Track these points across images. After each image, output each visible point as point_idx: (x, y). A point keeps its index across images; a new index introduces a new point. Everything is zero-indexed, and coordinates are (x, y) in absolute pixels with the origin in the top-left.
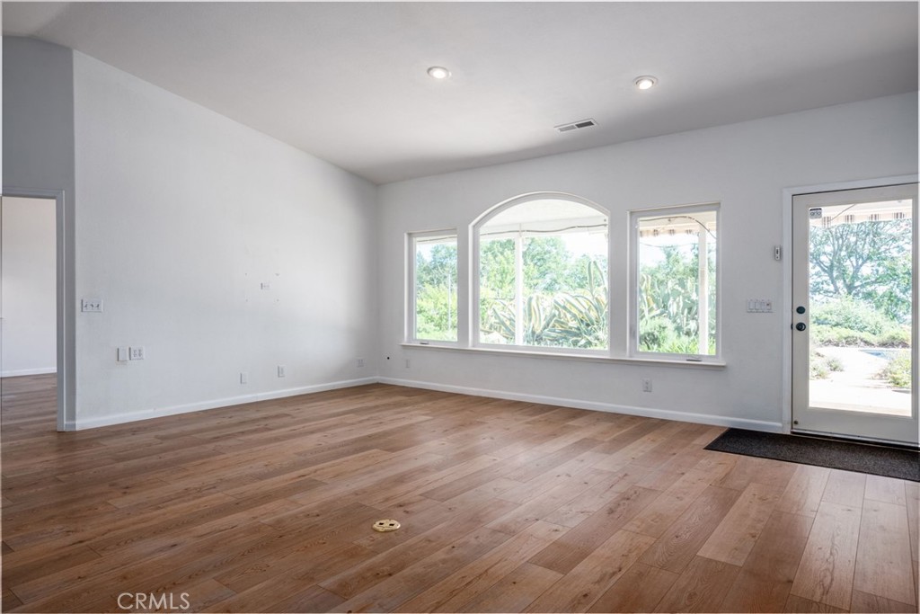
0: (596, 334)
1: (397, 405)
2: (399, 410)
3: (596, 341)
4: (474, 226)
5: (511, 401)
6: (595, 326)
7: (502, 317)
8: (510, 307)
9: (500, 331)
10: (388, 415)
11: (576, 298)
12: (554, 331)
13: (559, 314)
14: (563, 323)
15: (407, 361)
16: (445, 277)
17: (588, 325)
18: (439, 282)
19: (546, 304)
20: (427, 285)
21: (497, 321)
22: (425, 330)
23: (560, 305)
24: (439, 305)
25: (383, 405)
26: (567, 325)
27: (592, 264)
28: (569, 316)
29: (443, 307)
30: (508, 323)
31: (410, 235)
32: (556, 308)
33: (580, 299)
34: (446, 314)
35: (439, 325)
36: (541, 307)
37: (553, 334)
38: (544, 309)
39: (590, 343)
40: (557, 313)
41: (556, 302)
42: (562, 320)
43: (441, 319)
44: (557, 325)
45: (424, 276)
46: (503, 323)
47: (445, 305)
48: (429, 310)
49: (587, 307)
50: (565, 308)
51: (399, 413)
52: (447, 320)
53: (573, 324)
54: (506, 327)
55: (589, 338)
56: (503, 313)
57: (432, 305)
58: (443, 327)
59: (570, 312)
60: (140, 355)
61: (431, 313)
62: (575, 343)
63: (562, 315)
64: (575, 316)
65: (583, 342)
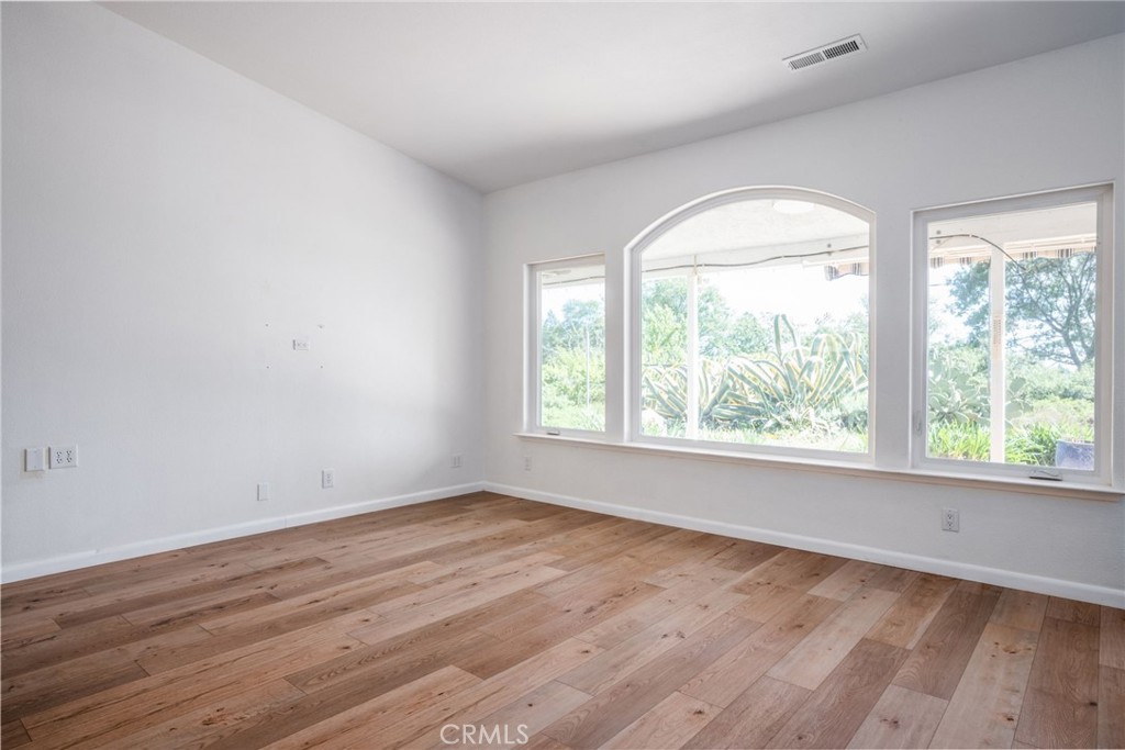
0: (788, 412)
1: (509, 539)
2: (509, 552)
3: (787, 423)
4: (632, 250)
5: (694, 532)
6: (786, 403)
7: (657, 389)
8: (668, 376)
9: (653, 407)
10: (489, 564)
11: (757, 363)
12: (727, 408)
13: (734, 386)
14: (739, 397)
15: (527, 460)
16: (581, 339)
17: (774, 401)
18: (573, 346)
19: (714, 372)
20: (558, 347)
21: (651, 394)
22: (556, 405)
23: (735, 374)
24: (574, 373)
25: (486, 539)
26: (746, 400)
27: (780, 318)
28: (746, 387)
29: (580, 375)
30: (665, 397)
31: (531, 267)
32: (730, 377)
33: (761, 364)
34: (584, 384)
35: (573, 398)
36: (708, 376)
37: (727, 412)
38: (713, 379)
39: (778, 425)
40: (731, 384)
41: (730, 369)
42: (737, 393)
43: (577, 389)
44: (730, 399)
45: (557, 339)
46: (659, 397)
47: (583, 372)
48: (563, 379)
49: (773, 376)
50: (742, 377)
51: (510, 559)
52: (585, 392)
53: (753, 399)
54: (662, 401)
55: (778, 418)
56: (658, 383)
57: (566, 373)
58: (580, 401)
59: (749, 383)
60: (69, 460)
61: (564, 382)
62: (758, 426)
63: (738, 386)
64: (756, 389)
65: (770, 423)
